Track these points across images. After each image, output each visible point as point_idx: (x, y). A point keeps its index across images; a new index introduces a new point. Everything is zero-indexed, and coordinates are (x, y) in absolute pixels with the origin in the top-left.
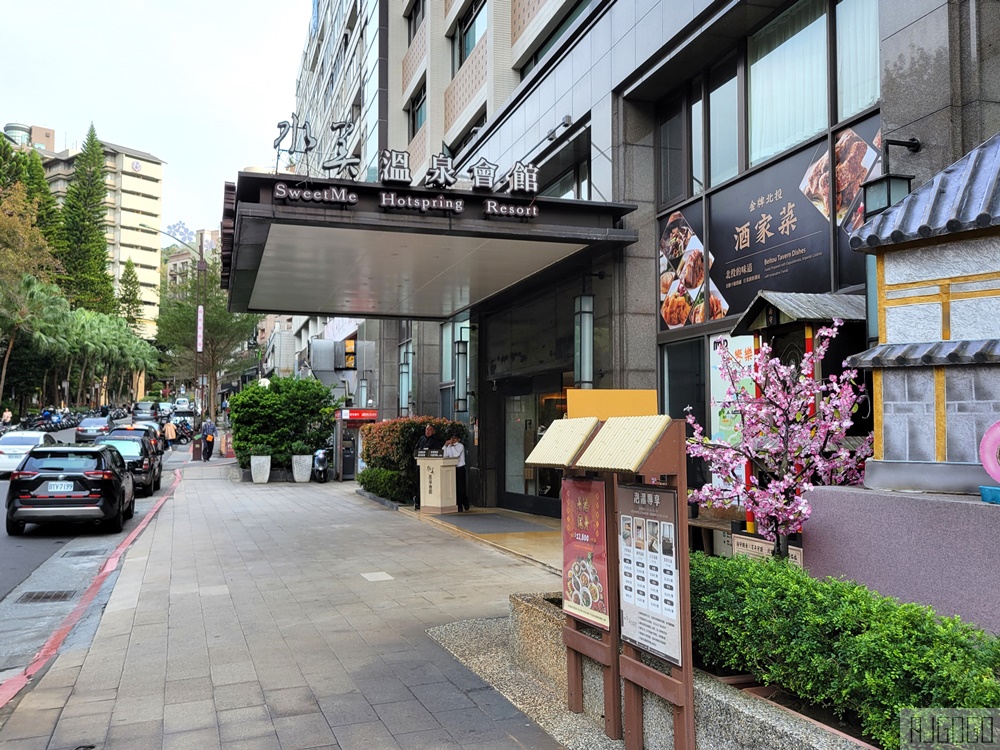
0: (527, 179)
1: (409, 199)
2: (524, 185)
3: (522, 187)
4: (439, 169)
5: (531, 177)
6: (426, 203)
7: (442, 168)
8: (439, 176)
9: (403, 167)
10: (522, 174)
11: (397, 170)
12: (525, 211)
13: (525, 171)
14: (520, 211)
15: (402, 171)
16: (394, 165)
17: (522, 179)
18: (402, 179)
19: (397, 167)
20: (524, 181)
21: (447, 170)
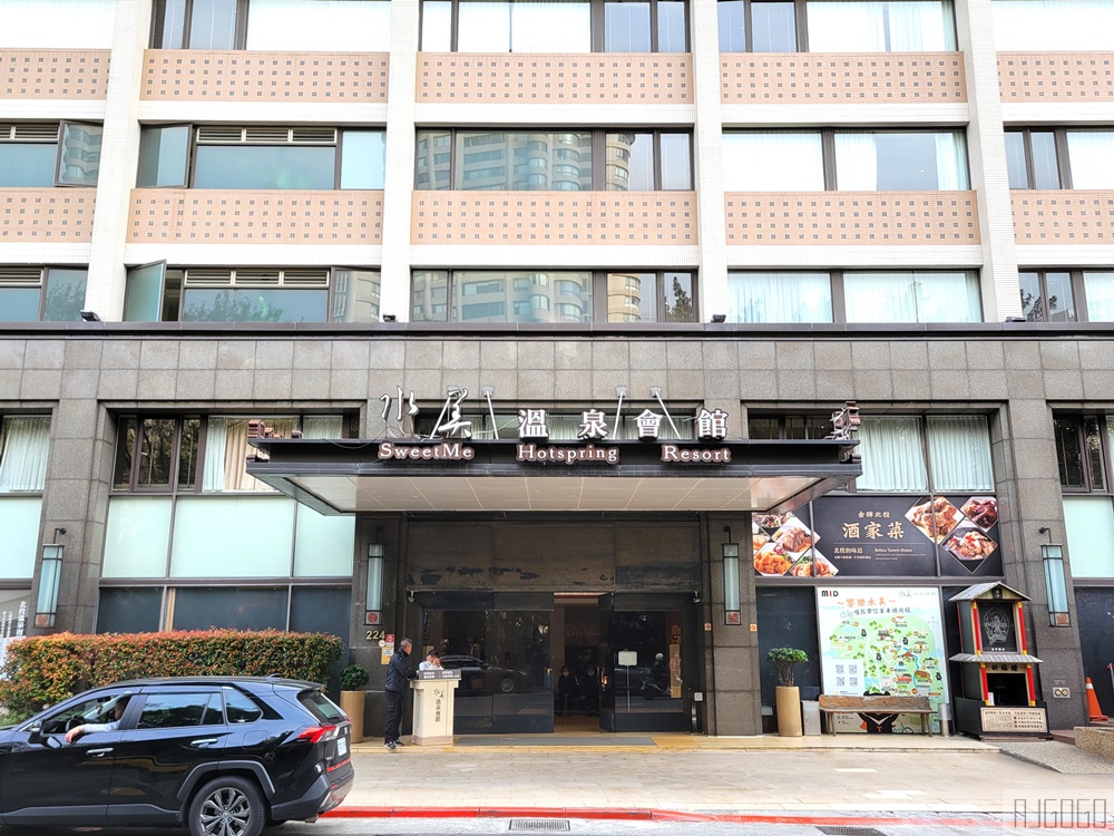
0: (714, 425)
1: (552, 451)
2: (711, 431)
3: (708, 433)
4: (590, 423)
5: (718, 422)
6: (572, 454)
7: (593, 422)
8: (590, 430)
9: (539, 424)
10: (708, 421)
11: (533, 427)
12: (714, 456)
13: (712, 417)
14: (707, 456)
15: (538, 427)
16: (530, 421)
17: (708, 425)
18: (539, 435)
19: (533, 424)
20: (711, 427)
21: (598, 424)
